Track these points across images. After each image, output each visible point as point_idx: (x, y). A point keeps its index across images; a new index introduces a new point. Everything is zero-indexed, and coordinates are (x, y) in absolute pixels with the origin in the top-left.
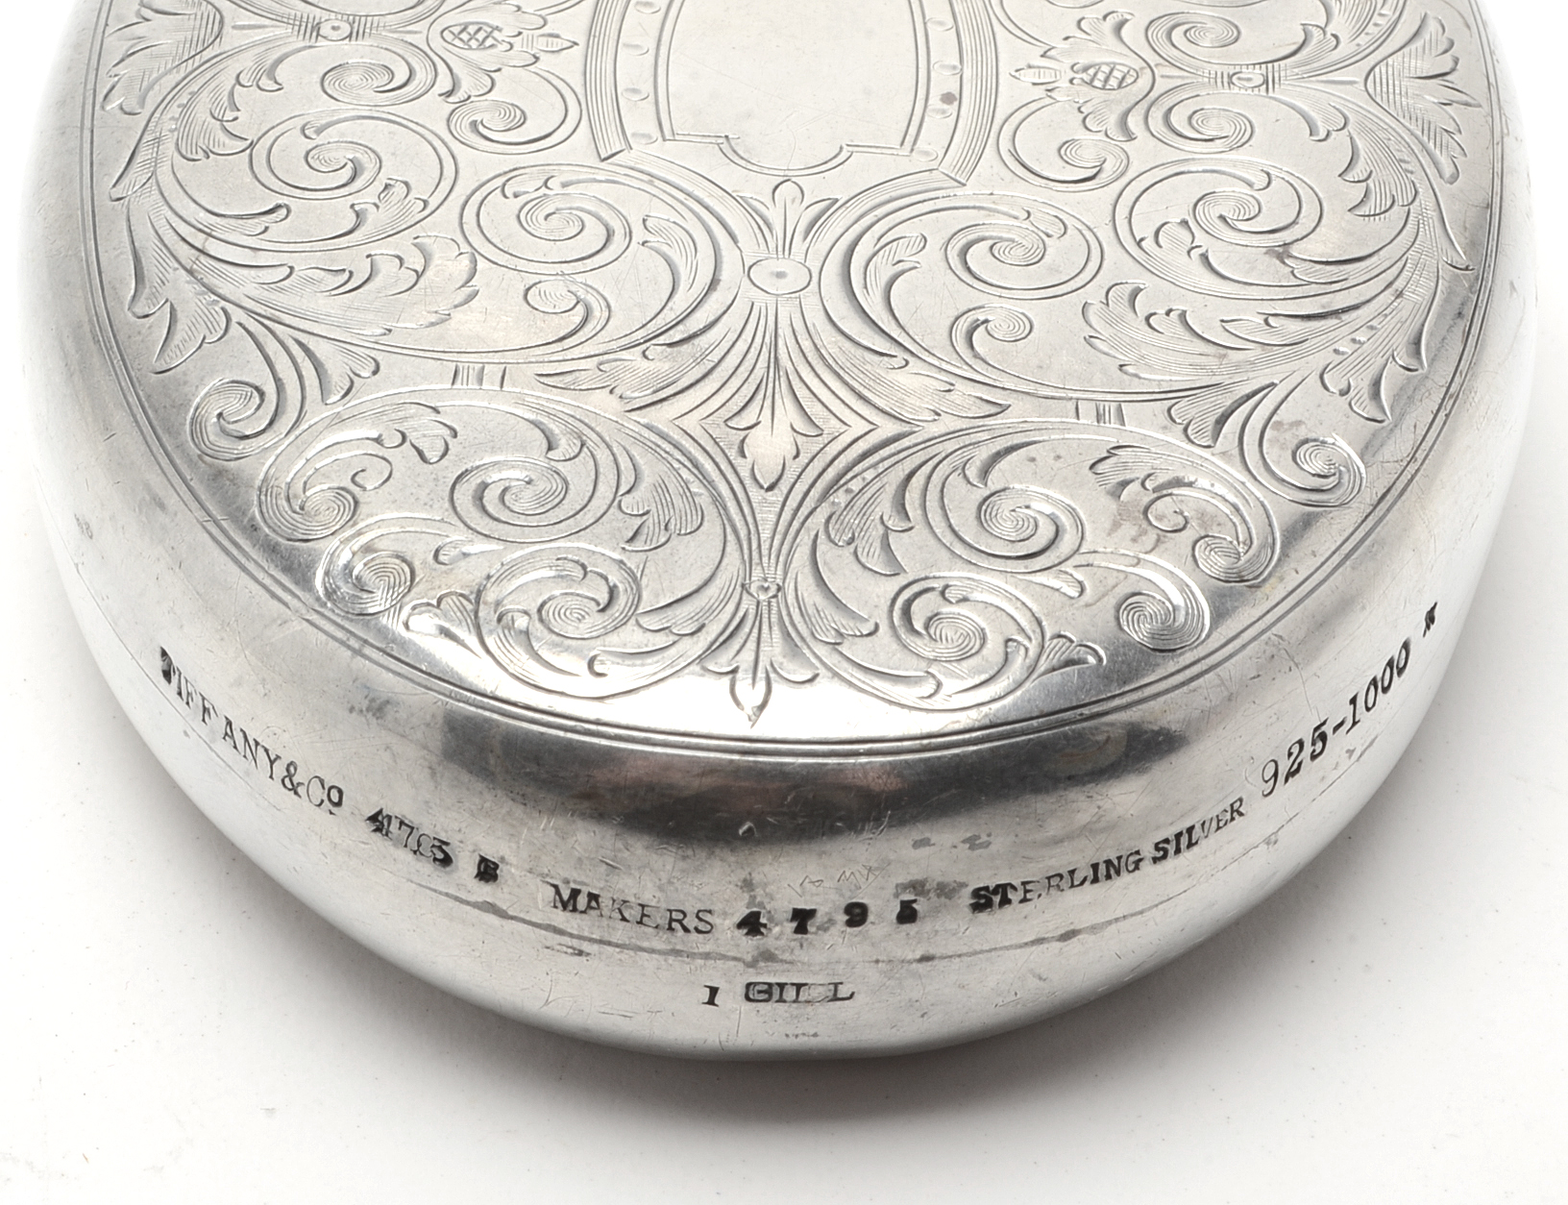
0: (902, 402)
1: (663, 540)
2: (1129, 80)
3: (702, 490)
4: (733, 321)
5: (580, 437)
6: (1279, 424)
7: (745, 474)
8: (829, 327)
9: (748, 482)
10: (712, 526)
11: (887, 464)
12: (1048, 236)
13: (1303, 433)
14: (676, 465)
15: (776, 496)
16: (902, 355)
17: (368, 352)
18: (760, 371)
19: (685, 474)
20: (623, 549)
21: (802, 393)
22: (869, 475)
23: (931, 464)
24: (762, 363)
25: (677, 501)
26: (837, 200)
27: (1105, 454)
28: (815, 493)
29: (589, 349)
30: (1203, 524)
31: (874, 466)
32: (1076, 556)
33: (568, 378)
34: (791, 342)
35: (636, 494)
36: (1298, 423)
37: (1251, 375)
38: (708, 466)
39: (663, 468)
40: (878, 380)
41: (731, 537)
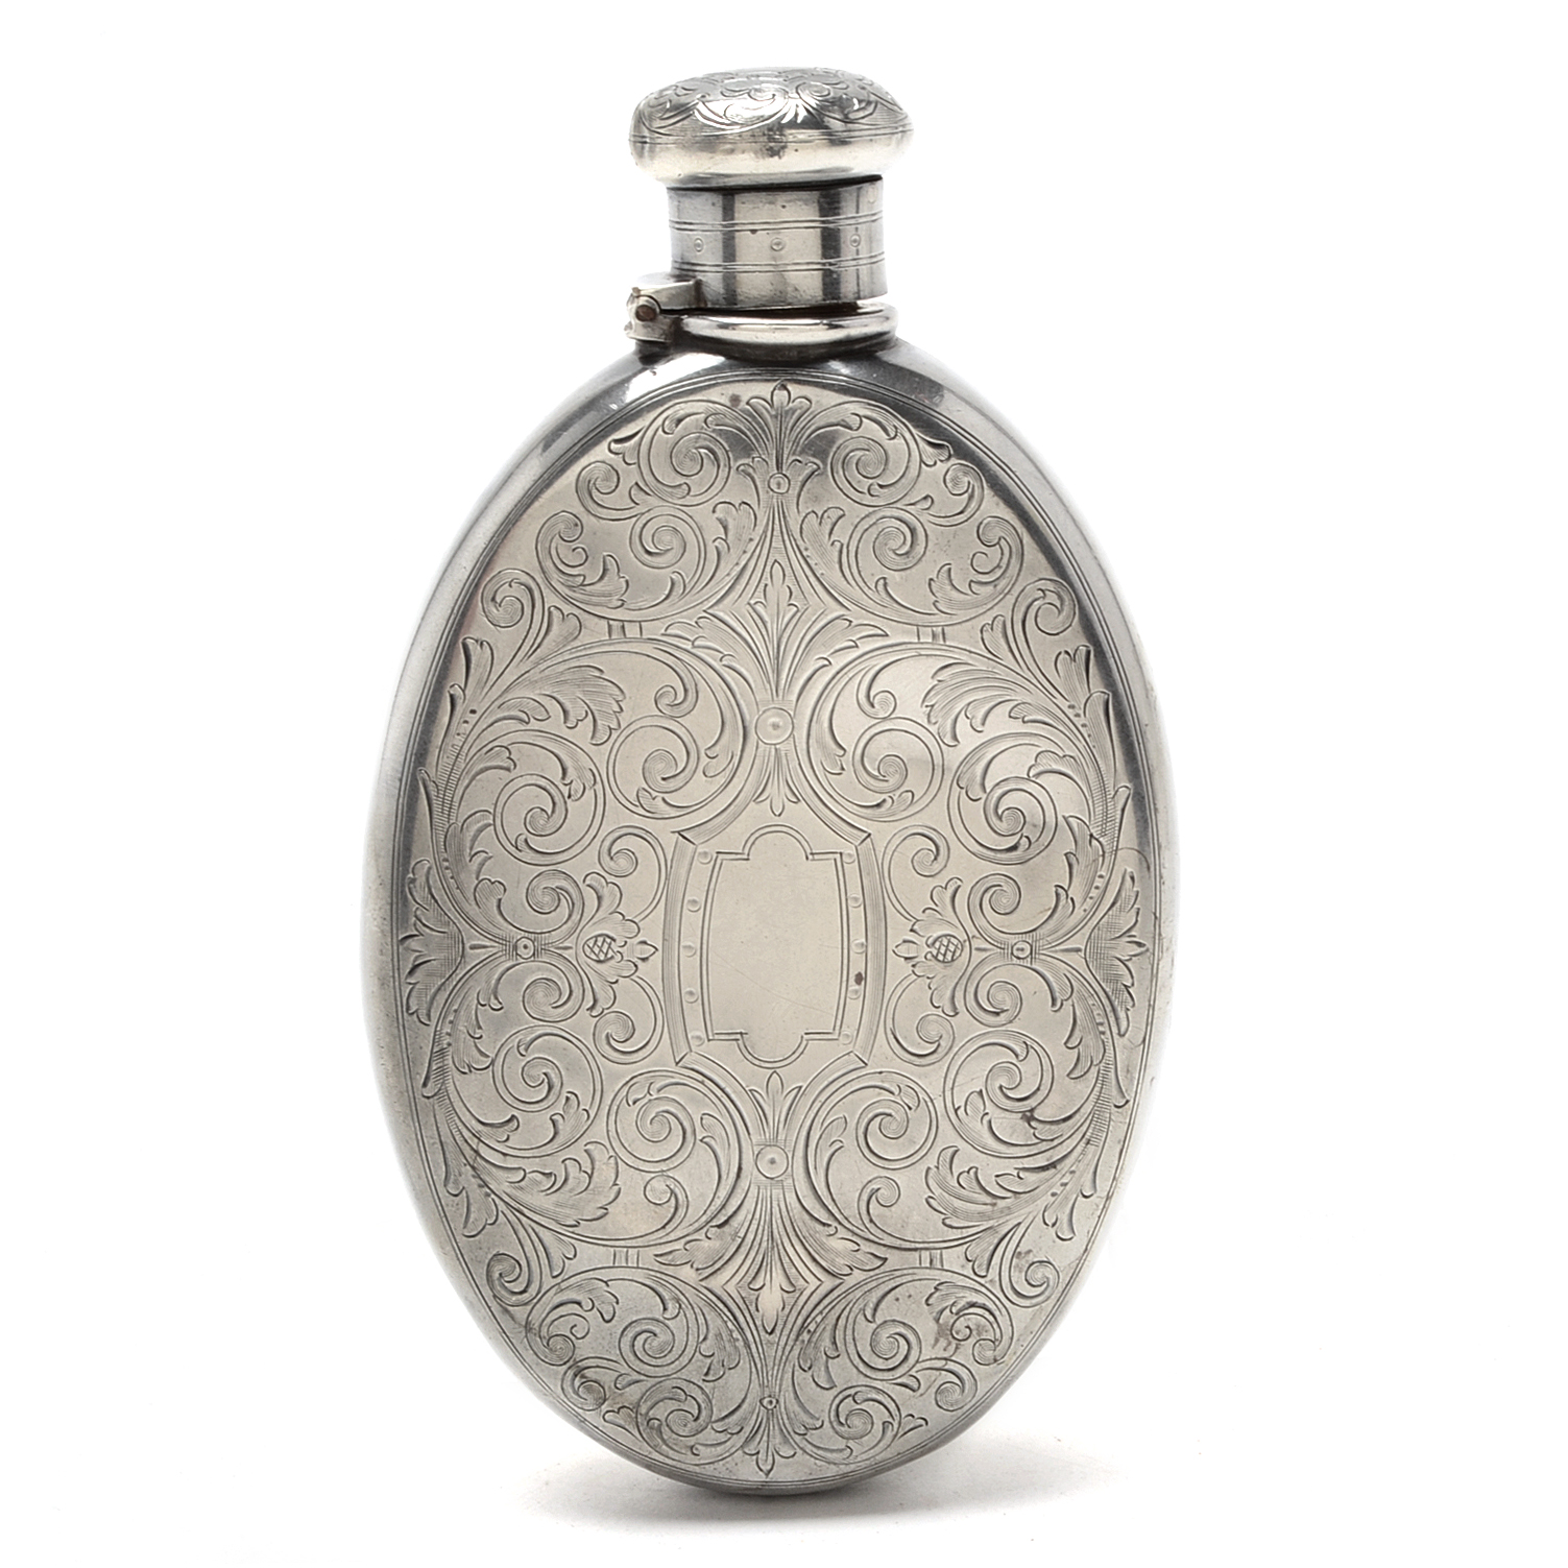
0: (833, 1261)
1: (721, 1373)
2: (957, 954)
3: (739, 1337)
4: (749, 1205)
5: (678, 1302)
6: (1020, 1253)
7: (758, 1323)
8: (798, 1205)
9: (760, 1328)
10: (745, 1363)
11: (827, 1310)
12: (910, 1108)
13: (1031, 1258)
14: (725, 1319)
15: (774, 1338)
16: (835, 1224)
17: (570, 1240)
18: (764, 1245)
19: (729, 1324)
20: (704, 1380)
21: (786, 1260)
22: (819, 1319)
23: (848, 1309)
24: (765, 1238)
25: (727, 1345)
26: (800, 1087)
27: (933, 1290)
28: (793, 1336)
29: (678, 1233)
30: (979, 1334)
31: (821, 1312)
32: (918, 1365)
33: (670, 1257)
34: (779, 1221)
35: (708, 1342)
36: (1029, 1251)
37: (1008, 1218)
38: (741, 1319)
39: (719, 1322)
40: (822, 1245)
41: (754, 1370)
